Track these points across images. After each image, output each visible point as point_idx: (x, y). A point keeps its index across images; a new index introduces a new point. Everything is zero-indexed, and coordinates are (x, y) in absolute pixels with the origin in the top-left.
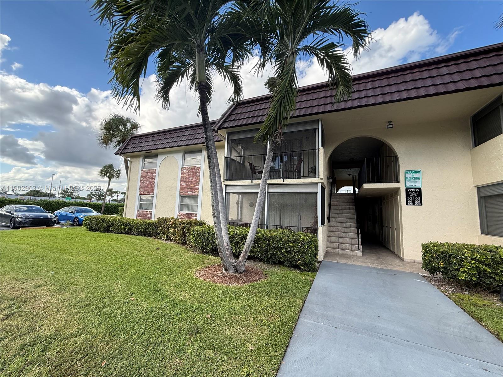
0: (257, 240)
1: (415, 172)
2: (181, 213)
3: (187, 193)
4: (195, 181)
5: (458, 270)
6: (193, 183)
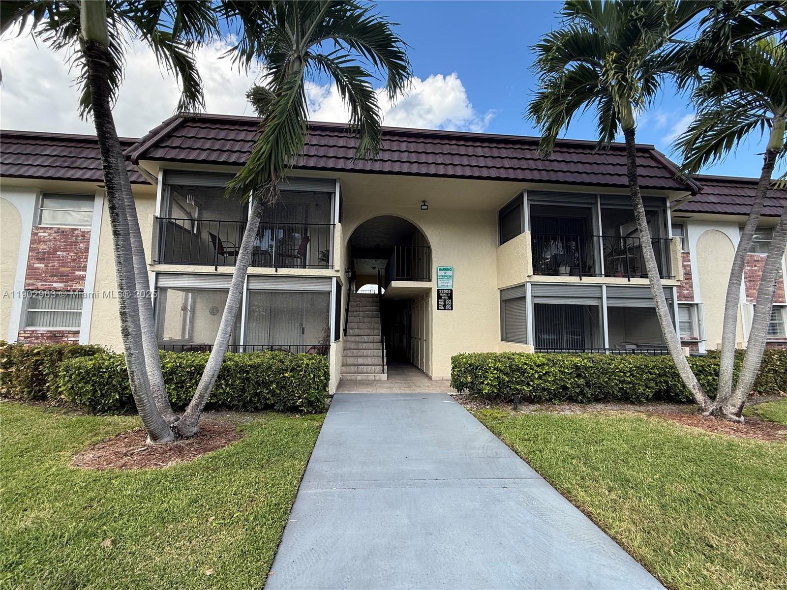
0: (224, 373)
1: (448, 270)
2: (28, 331)
3: (49, 285)
4: (74, 260)
5: (482, 383)
6: (69, 264)
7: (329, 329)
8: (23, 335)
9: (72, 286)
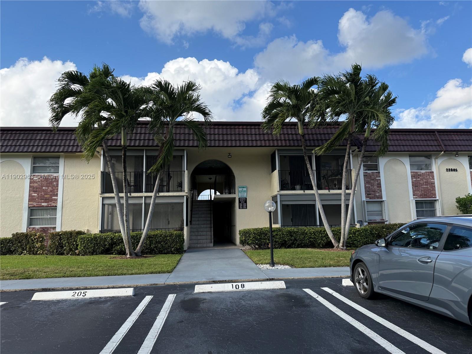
1: (243, 187)
2: (31, 228)
3: (40, 204)
4: (51, 191)
5: (249, 239)
6: (49, 193)
7: (183, 220)
8: (29, 230)
9: (51, 204)
